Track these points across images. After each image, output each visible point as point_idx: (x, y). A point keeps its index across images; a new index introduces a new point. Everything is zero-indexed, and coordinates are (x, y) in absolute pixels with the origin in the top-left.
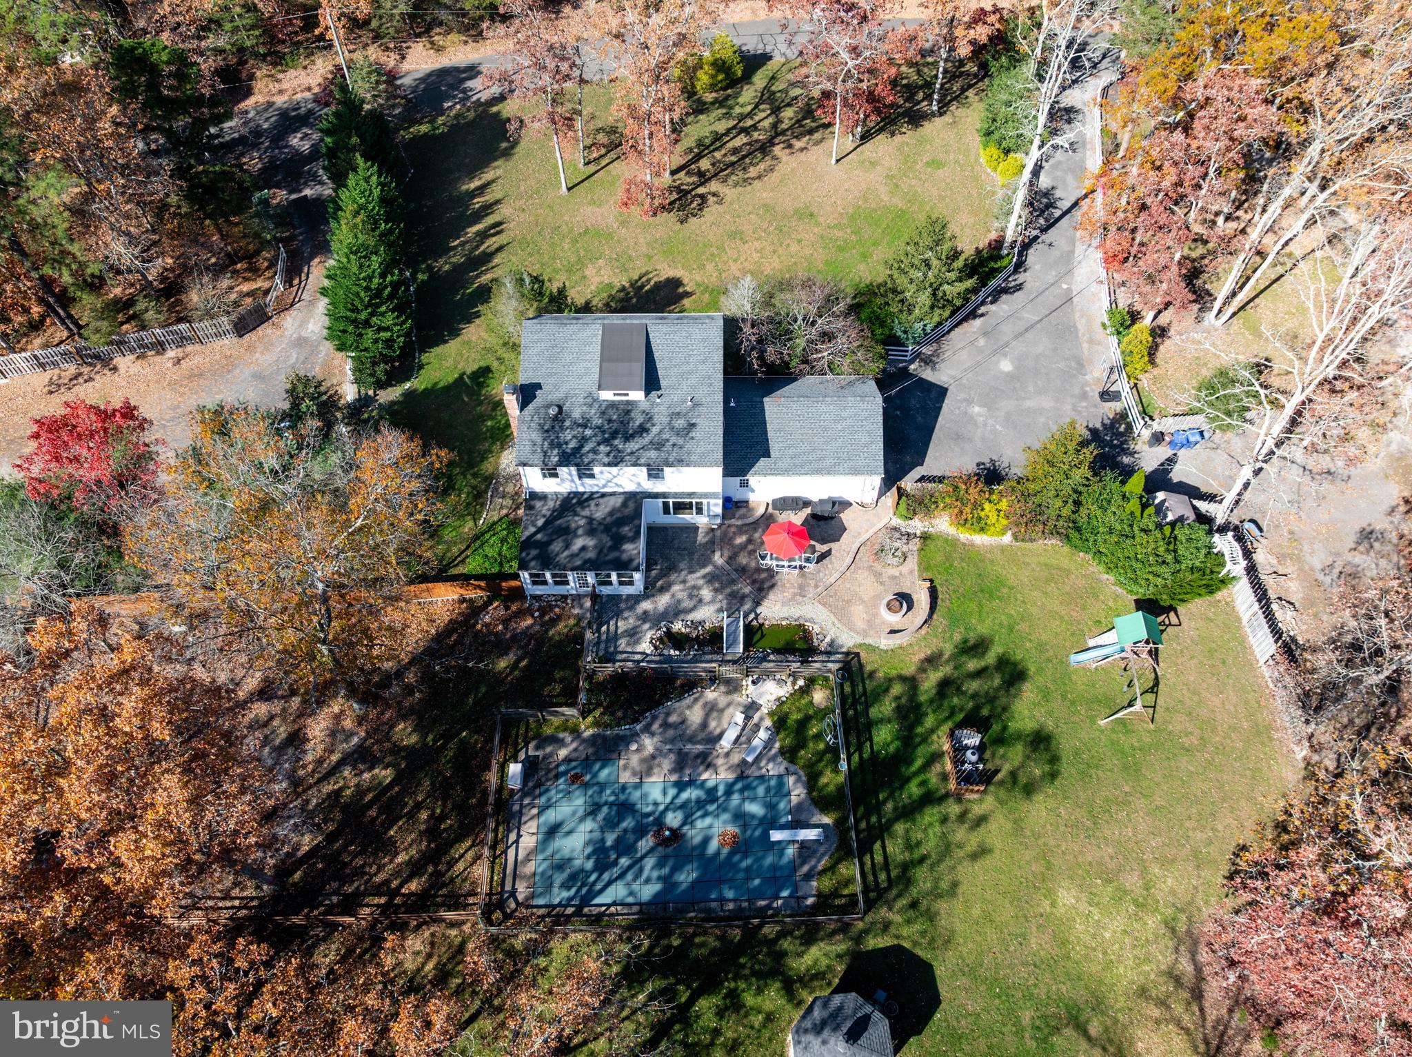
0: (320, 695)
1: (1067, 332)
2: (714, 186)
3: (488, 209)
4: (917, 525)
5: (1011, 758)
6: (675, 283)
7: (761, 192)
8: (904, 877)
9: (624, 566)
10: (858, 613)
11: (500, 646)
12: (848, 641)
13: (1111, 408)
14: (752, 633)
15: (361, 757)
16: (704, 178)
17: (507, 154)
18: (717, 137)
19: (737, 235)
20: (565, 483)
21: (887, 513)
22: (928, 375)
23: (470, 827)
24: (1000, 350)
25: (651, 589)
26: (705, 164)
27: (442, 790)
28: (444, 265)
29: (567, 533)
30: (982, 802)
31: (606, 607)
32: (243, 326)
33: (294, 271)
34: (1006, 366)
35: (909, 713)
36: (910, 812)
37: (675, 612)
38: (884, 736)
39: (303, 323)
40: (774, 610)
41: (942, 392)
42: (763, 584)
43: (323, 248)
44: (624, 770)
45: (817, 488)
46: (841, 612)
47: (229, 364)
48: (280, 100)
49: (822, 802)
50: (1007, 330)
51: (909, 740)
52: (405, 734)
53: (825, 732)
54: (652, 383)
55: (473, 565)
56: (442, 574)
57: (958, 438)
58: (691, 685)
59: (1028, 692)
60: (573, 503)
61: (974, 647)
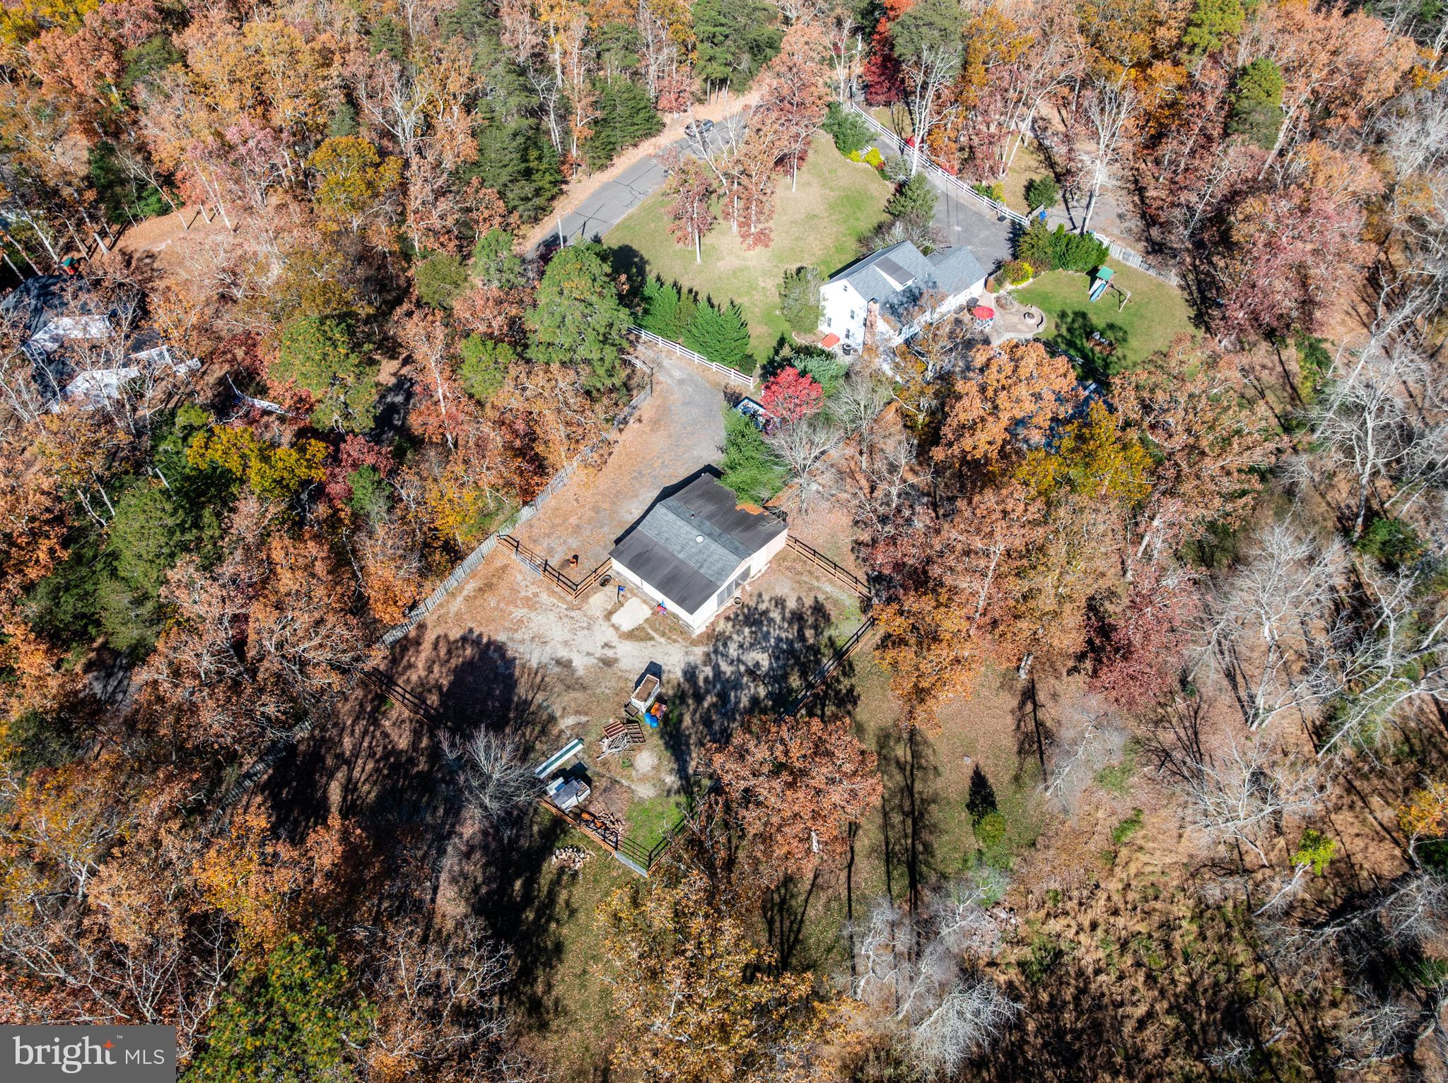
1: (959, 206)
4: (1003, 291)
5: (1111, 335)
7: (782, 218)
10: (1022, 327)
12: (1030, 335)
13: (1007, 223)
17: (644, 262)
21: (989, 294)
24: (950, 226)
30: (1119, 352)
35: (1070, 343)
39: (670, 376)
46: (1015, 329)
47: (665, 407)
51: (1080, 350)
59: (1092, 316)
61: (1063, 315)
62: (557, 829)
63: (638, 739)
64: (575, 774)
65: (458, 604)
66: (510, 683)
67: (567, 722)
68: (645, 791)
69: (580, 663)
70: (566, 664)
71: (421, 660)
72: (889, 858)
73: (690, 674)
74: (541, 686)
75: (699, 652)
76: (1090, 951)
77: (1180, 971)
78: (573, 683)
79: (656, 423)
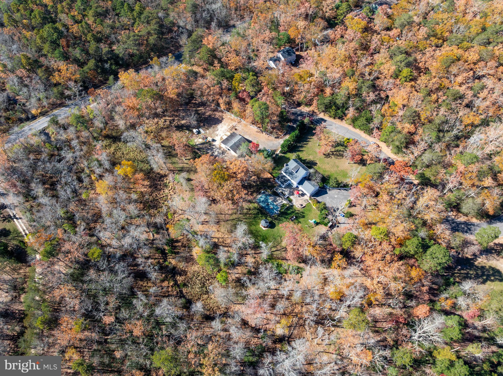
0: (255, 175)
2: (333, 156)
3: (309, 141)
4: (310, 201)
5: (296, 221)
6: (317, 164)
7: (336, 161)
8: (280, 220)
9: (283, 184)
10: (297, 203)
11: (270, 182)
12: (294, 204)
14: (288, 197)
15: (254, 182)
16: (333, 154)
18: (340, 151)
19: (328, 163)
20: (284, 174)
21: (308, 198)
22: (328, 191)
23: (257, 192)
24: (337, 195)
25: (284, 188)
26: (335, 153)
27: (257, 188)
28: (298, 145)
29: (282, 178)
30: (290, 221)
31: (280, 186)
32: (276, 138)
33: (285, 135)
34: (336, 196)
35: (293, 212)
36: (285, 218)
37: (284, 191)
38: (289, 212)
39: (281, 141)
40: (291, 197)
41: (327, 193)
42: (293, 194)
43: (289, 134)
44: (269, 198)
45: (305, 192)
46: (296, 202)
47: (272, 140)
48: (303, 110)
49: (280, 211)
50: (341, 193)
51: (290, 214)
52: (258, 183)
53: (285, 207)
54: (297, 172)
55: (274, 175)
56: (271, 174)
57: (323, 198)
58: (280, 197)
59: (303, 219)
60: (284, 176)
61: (303, 213)
62: (192, 131)
63: (203, 139)
64: (199, 132)
65: (229, 117)
66: (215, 124)
67: (208, 131)
68: (196, 141)
69: (217, 132)
70: (217, 130)
71: (220, 114)
72: (183, 168)
73: (214, 145)
74: (214, 128)
75: (218, 146)
76: (166, 191)
77: (162, 202)
78: (214, 132)
79: (268, 139)
